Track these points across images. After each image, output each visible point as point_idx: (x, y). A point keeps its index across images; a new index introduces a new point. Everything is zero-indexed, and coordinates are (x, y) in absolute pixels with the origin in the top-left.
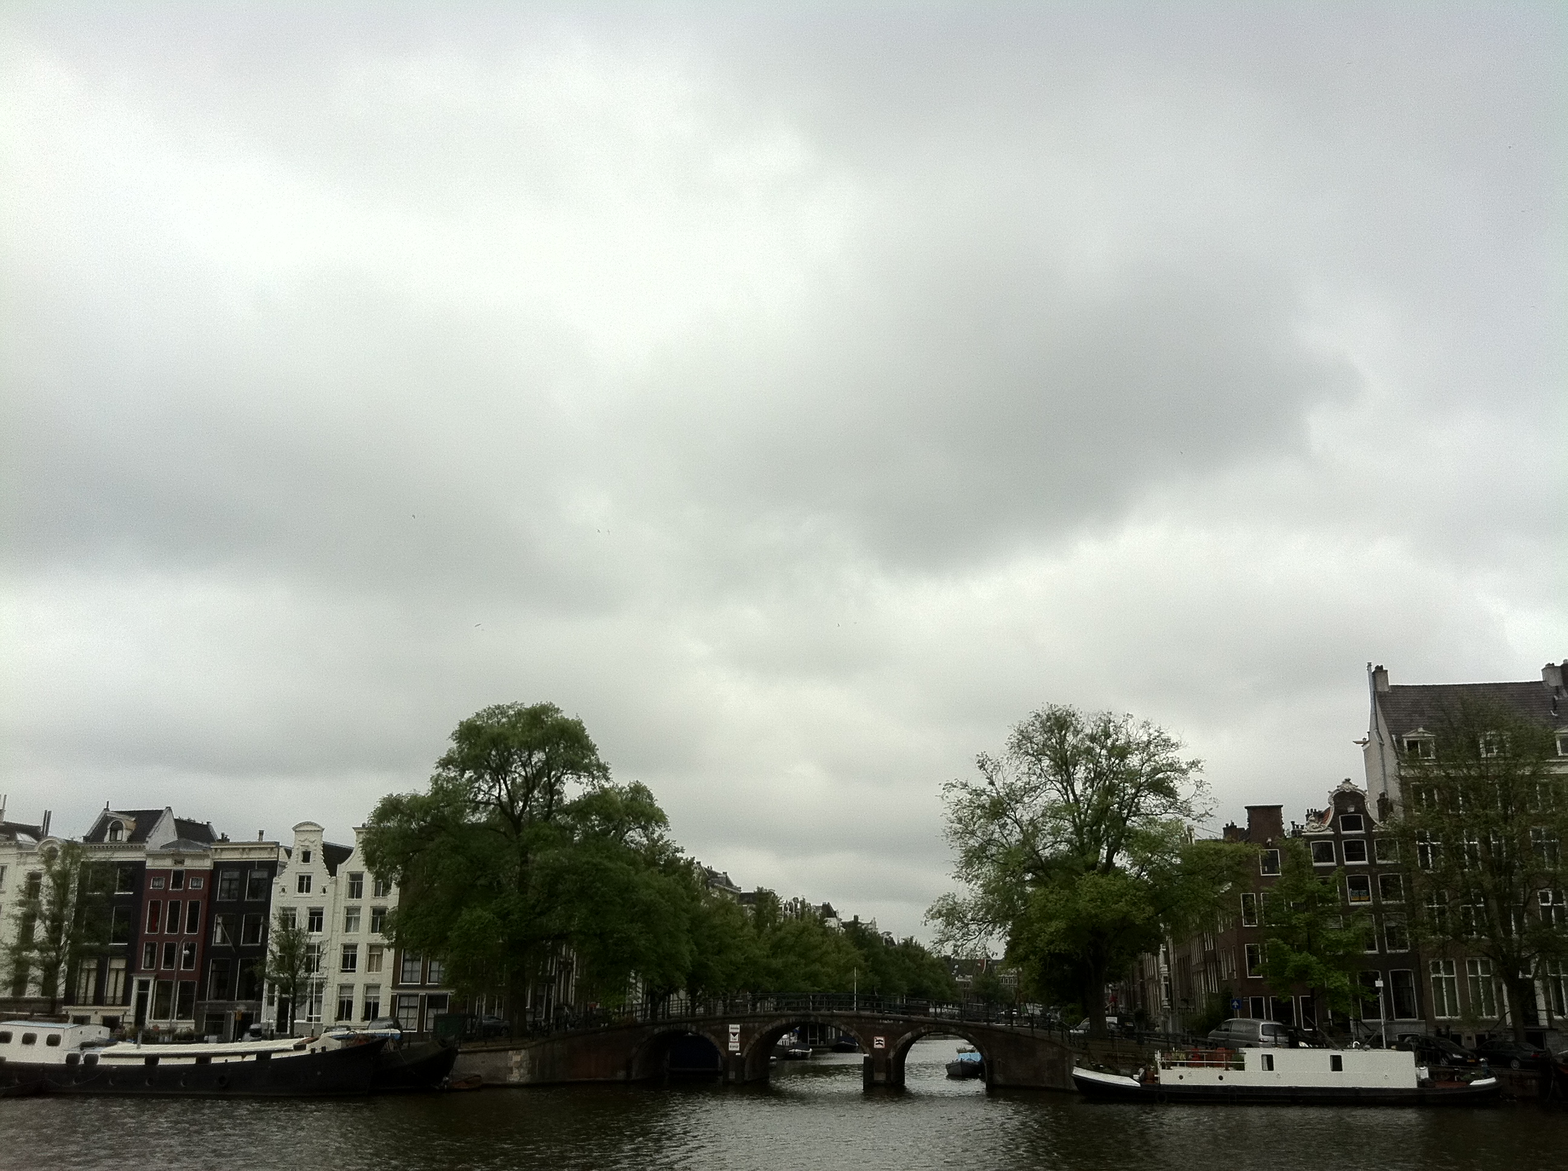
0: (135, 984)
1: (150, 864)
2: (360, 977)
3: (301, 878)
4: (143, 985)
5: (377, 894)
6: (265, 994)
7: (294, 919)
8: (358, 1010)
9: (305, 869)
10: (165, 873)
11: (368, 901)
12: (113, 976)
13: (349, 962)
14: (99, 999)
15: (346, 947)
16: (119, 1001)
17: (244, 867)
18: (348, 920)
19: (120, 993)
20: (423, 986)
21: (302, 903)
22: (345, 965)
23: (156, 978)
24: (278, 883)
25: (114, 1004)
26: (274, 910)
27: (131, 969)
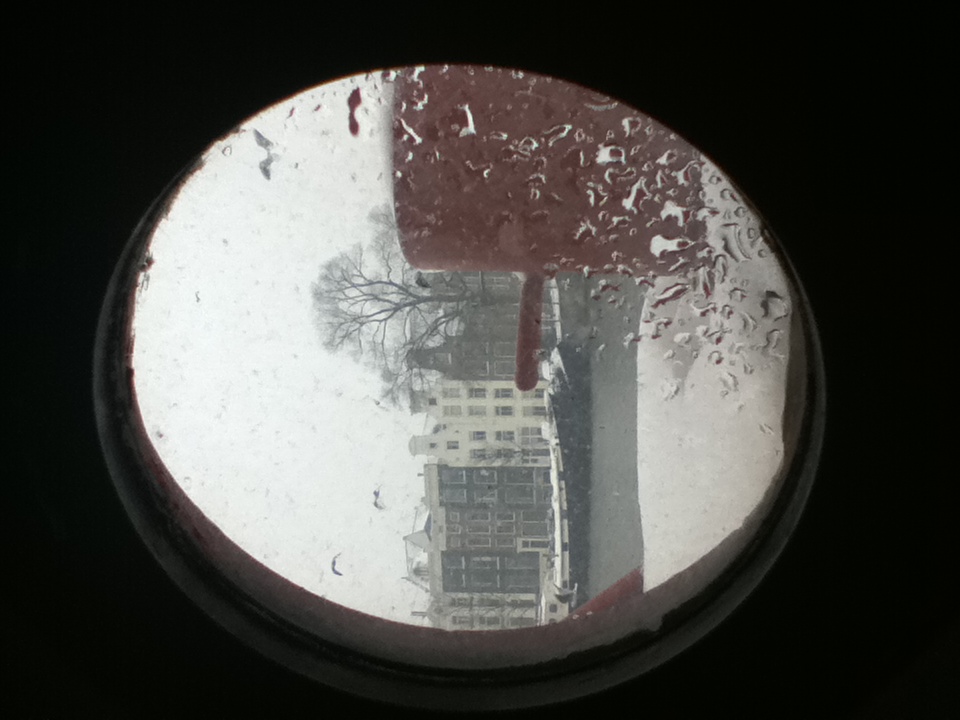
1: (444, 549)
3: (449, 448)
5: (458, 396)
6: (530, 465)
7: (479, 450)
9: (442, 446)
10: (448, 539)
11: (465, 402)
15: (497, 412)
17: (442, 486)
18: (477, 413)
21: (468, 446)
22: (510, 414)
23: (520, 536)
24: (453, 463)
26: (472, 464)
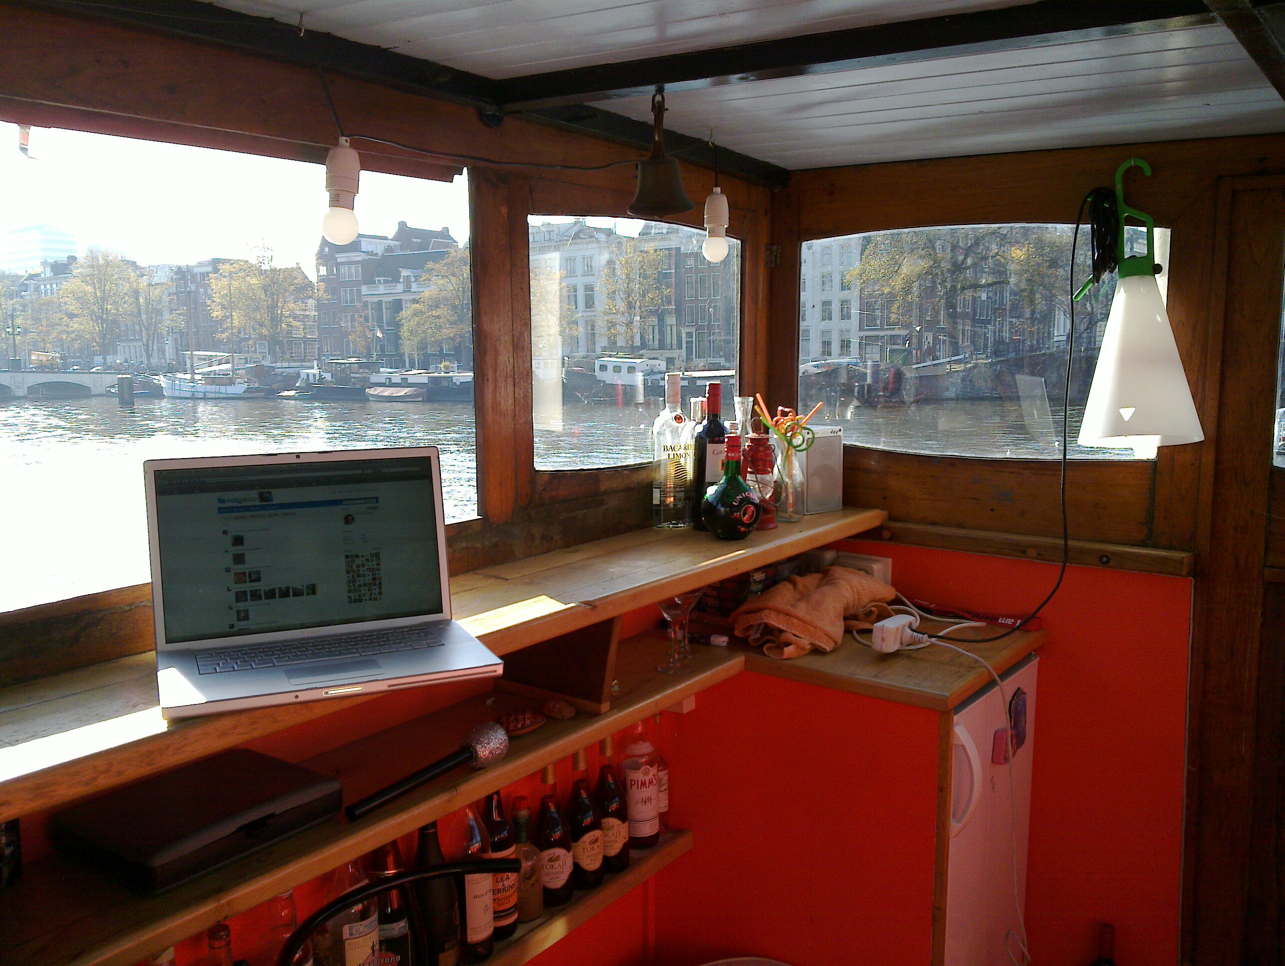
0: (684, 336)
2: (836, 324)
4: (689, 335)
8: (835, 347)
12: (669, 328)
13: (827, 315)
14: (662, 346)
16: (675, 346)
19: (675, 342)
20: (882, 329)
25: (672, 348)
27: (679, 323)
